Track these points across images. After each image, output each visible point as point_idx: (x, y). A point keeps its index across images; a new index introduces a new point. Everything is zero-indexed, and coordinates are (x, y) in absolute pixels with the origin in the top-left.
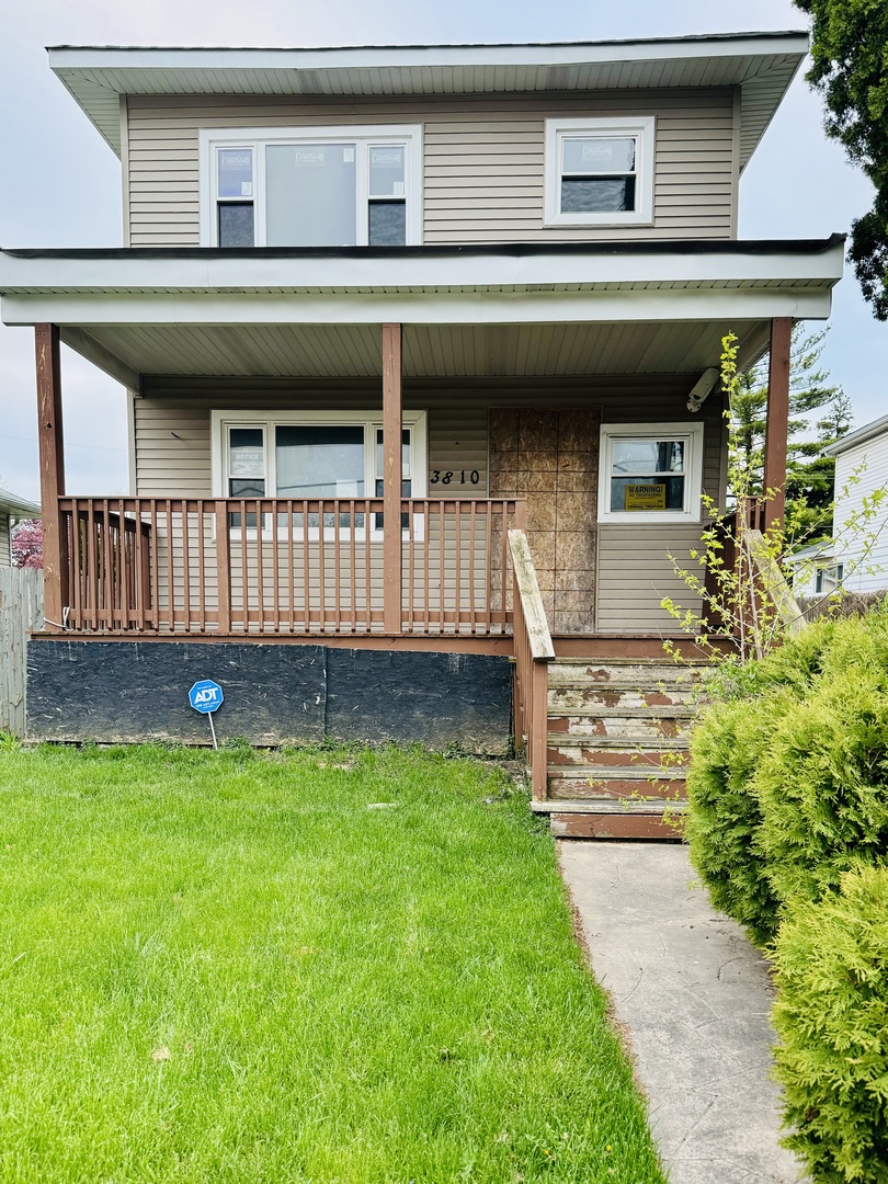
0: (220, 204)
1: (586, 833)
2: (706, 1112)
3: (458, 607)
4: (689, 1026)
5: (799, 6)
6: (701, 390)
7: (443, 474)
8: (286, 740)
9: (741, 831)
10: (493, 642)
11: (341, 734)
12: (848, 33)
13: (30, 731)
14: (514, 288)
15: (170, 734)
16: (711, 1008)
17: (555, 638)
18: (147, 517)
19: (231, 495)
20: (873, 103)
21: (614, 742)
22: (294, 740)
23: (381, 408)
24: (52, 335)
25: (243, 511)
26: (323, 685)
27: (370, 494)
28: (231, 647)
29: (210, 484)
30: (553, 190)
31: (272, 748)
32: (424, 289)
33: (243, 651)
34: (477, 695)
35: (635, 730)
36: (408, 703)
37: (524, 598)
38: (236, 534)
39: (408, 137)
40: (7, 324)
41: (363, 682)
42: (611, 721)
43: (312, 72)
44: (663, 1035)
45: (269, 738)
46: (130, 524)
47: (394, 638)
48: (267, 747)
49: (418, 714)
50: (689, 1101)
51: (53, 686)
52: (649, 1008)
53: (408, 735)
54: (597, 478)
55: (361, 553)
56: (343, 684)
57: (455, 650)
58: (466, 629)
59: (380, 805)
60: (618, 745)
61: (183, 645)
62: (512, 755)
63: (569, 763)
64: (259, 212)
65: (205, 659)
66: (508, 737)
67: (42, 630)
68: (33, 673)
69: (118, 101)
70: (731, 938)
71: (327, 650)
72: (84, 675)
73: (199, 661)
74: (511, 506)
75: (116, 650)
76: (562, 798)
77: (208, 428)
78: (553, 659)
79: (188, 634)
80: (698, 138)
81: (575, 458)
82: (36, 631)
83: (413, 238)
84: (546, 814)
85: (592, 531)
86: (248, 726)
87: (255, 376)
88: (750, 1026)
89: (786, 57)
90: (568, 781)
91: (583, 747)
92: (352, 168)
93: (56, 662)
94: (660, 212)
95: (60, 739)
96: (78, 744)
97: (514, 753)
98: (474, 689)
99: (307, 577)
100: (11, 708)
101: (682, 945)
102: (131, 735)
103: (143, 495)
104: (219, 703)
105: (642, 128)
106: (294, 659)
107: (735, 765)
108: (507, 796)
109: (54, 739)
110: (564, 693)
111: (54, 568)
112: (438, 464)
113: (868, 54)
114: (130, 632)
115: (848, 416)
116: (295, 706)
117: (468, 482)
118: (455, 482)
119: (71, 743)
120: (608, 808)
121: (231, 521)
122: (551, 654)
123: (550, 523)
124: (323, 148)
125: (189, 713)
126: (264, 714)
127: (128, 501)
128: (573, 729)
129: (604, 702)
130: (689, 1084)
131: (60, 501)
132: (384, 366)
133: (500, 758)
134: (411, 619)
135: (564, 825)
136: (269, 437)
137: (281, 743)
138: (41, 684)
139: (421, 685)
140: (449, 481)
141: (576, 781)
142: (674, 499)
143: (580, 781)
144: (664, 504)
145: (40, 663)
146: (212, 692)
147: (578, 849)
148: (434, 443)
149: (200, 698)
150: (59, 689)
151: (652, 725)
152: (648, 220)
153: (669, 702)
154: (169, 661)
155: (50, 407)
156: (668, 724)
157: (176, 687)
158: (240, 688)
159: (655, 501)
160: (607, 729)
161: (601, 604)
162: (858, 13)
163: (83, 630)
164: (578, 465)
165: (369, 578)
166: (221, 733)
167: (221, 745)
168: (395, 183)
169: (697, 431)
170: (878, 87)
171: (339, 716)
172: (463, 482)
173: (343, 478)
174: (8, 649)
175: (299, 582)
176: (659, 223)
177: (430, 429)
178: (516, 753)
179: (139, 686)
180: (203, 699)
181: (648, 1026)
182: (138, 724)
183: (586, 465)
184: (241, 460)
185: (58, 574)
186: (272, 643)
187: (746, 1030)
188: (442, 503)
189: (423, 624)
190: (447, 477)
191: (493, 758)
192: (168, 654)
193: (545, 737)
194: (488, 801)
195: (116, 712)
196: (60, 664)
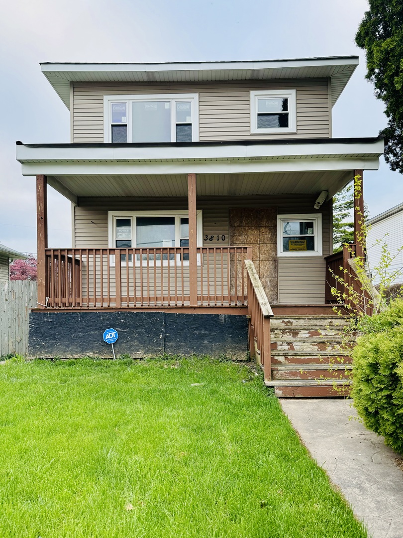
0: (113, 126)
1: (292, 395)
2: (389, 528)
3: (222, 294)
4: (367, 485)
5: (360, 46)
6: (321, 200)
7: (209, 237)
8: (146, 355)
9: (387, 393)
10: (238, 310)
11: (171, 352)
12: (382, 58)
13: (30, 354)
14: (244, 158)
15: (94, 353)
16: (374, 476)
17: (272, 307)
18: (78, 257)
19: (117, 247)
20: (396, 84)
21: (299, 353)
22: (150, 355)
23: (188, 209)
24: (45, 180)
25: (127, 253)
26: (163, 330)
27: (178, 245)
28: (122, 313)
29: (108, 242)
30: (254, 119)
31: (141, 359)
32: (206, 160)
33: (127, 315)
34: (232, 333)
35: (308, 348)
36: (201, 337)
37: (256, 289)
38: (124, 264)
39: (193, 99)
40: (24, 175)
41: (181, 328)
42: (296, 344)
43: (153, 72)
44: (357, 490)
45: (139, 354)
46: (70, 259)
47: (195, 308)
48: (138, 359)
49: (206, 342)
50: (380, 523)
51: (41, 333)
52: (346, 477)
53: (202, 352)
54: (276, 237)
55: (179, 271)
56: (172, 329)
57: (222, 313)
58: (226, 303)
59: (196, 384)
60: (301, 354)
61: (100, 313)
62: (249, 360)
63: (279, 363)
64: (129, 129)
65: (110, 319)
66: (247, 351)
67: (36, 308)
68: (32, 327)
69: (69, 84)
70: (372, 442)
71: (165, 314)
72: (55, 328)
73: (107, 320)
74: (245, 250)
75: (70, 316)
76: (278, 380)
77: (107, 219)
78: (272, 316)
79: (102, 308)
80: (313, 98)
81: (267, 229)
82: (33, 308)
83: (195, 139)
84: (273, 387)
85: (275, 260)
86: (129, 349)
87: (128, 197)
88: (395, 484)
89: (350, 66)
90: (281, 371)
91: (286, 356)
92: (168, 112)
93: (42, 322)
94: (299, 128)
95: (44, 357)
96: (52, 359)
97: (250, 359)
98: (231, 330)
99: (155, 282)
100: (17, 343)
101: (350, 446)
102: (76, 354)
103: (77, 247)
104: (116, 339)
105: (291, 94)
106: (150, 318)
107: (382, 362)
108: (251, 379)
109: (41, 357)
110: (274, 332)
111: (42, 280)
112: (207, 232)
113: (391, 65)
114: (69, 308)
115: (367, 211)
116: (151, 340)
117: (220, 240)
118: (215, 240)
119: (48, 358)
120: (301, 383)
121: (122, 258)
122: (272, 314)
123: (257, 257)
124: (157, 103)
125: (103, 344)
126: (136, 343)
127: (69, 250)
128: (279, 348)
129: (292, 335)
130: (377, 514)
131: (46, 250)
132: (189, 191)
133: (244, 361)
134: (202, 299)
135: (281, 392)
136: (134, 222)
137: (144, 356)
138: (36, 332)
139: (207, 329)
140: (212, 240)
141: (284, 371)
142: (311, 247)
143: (286, 371)
144: (306, 248)
145: (35, 322)
146: (113, 334)
147: (289, 403)
148: (206, 223)
149: (108, 336)
150: (43, 334)
151: (315, 345)
152: (294, 131)
153: (321, 334)
154: (94, 320)
155: (42, 210)
156: (322, 345)
157: (97, 332)
158: (126, 332)
159: (301, 247)
160: (295, 347)
161: (280, 292)
162: (385, 50)
163: (55, 307)
164: (268, 232)
165: (183, 282)
166: (117, 353)
167: (117, 358)
168: (187, 117)
169: (319, 217)
170: (398, 77)
171: (170, 344)
172: (218, 240)
173: (166, 239)
174: (17, 317)
175: (152, 284)
176: (299, 132)
177: (203, 218)
178: (251, 359)
179: (80, 332)
180: (109, 337)
181: (348, 486)
182: (79, 349)
183: (272, 232)
184: (121, 232)
185: (44, 283)
186: (140, 311)
187: (394, 487)
188: (215, 249)
189: (207, 302)
190: (211, 238)
191: (241, 361)
192: (93, 317)
193: (270, 351)
194: (244, 381)
195: (69, 344)
196: (44, 322)
